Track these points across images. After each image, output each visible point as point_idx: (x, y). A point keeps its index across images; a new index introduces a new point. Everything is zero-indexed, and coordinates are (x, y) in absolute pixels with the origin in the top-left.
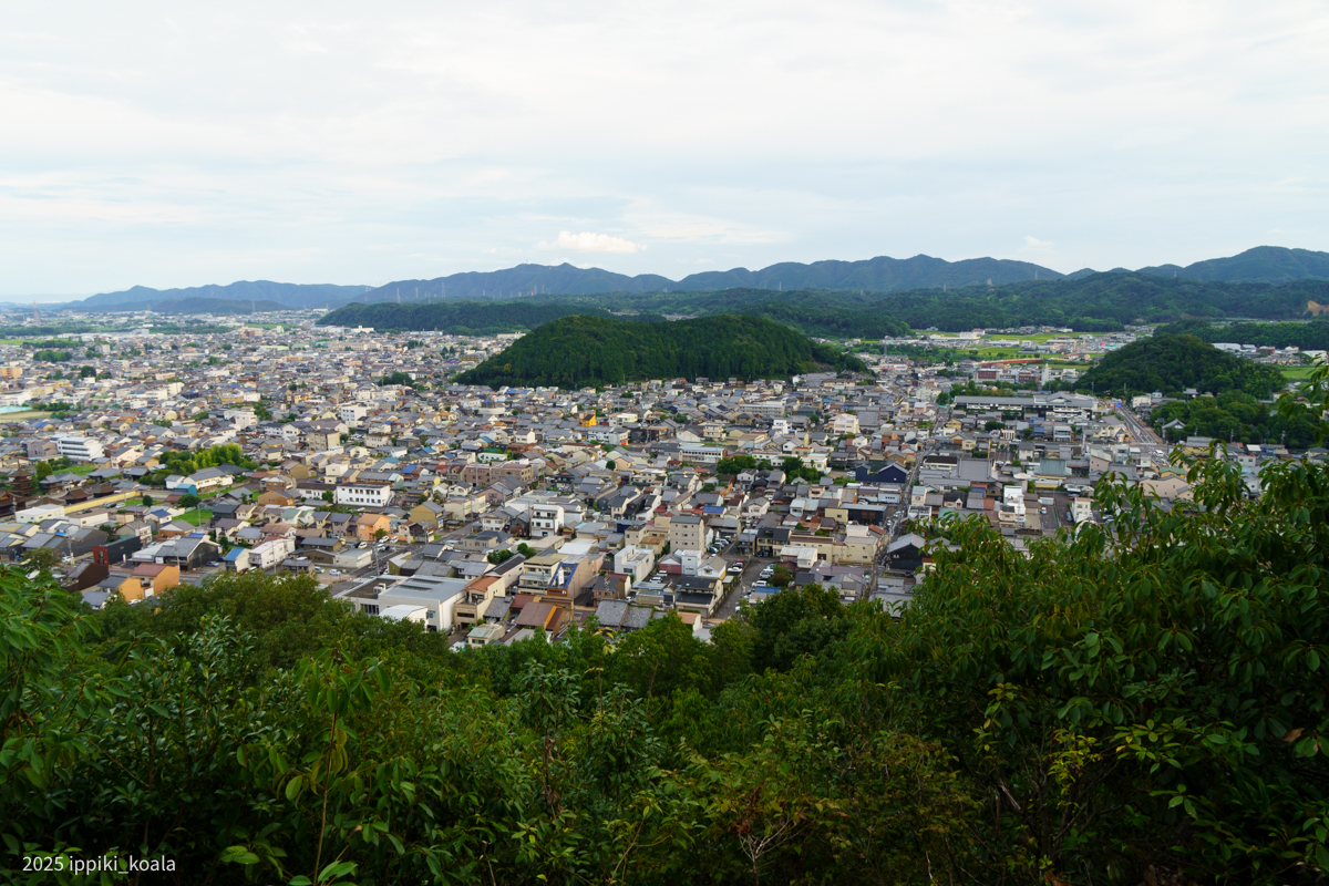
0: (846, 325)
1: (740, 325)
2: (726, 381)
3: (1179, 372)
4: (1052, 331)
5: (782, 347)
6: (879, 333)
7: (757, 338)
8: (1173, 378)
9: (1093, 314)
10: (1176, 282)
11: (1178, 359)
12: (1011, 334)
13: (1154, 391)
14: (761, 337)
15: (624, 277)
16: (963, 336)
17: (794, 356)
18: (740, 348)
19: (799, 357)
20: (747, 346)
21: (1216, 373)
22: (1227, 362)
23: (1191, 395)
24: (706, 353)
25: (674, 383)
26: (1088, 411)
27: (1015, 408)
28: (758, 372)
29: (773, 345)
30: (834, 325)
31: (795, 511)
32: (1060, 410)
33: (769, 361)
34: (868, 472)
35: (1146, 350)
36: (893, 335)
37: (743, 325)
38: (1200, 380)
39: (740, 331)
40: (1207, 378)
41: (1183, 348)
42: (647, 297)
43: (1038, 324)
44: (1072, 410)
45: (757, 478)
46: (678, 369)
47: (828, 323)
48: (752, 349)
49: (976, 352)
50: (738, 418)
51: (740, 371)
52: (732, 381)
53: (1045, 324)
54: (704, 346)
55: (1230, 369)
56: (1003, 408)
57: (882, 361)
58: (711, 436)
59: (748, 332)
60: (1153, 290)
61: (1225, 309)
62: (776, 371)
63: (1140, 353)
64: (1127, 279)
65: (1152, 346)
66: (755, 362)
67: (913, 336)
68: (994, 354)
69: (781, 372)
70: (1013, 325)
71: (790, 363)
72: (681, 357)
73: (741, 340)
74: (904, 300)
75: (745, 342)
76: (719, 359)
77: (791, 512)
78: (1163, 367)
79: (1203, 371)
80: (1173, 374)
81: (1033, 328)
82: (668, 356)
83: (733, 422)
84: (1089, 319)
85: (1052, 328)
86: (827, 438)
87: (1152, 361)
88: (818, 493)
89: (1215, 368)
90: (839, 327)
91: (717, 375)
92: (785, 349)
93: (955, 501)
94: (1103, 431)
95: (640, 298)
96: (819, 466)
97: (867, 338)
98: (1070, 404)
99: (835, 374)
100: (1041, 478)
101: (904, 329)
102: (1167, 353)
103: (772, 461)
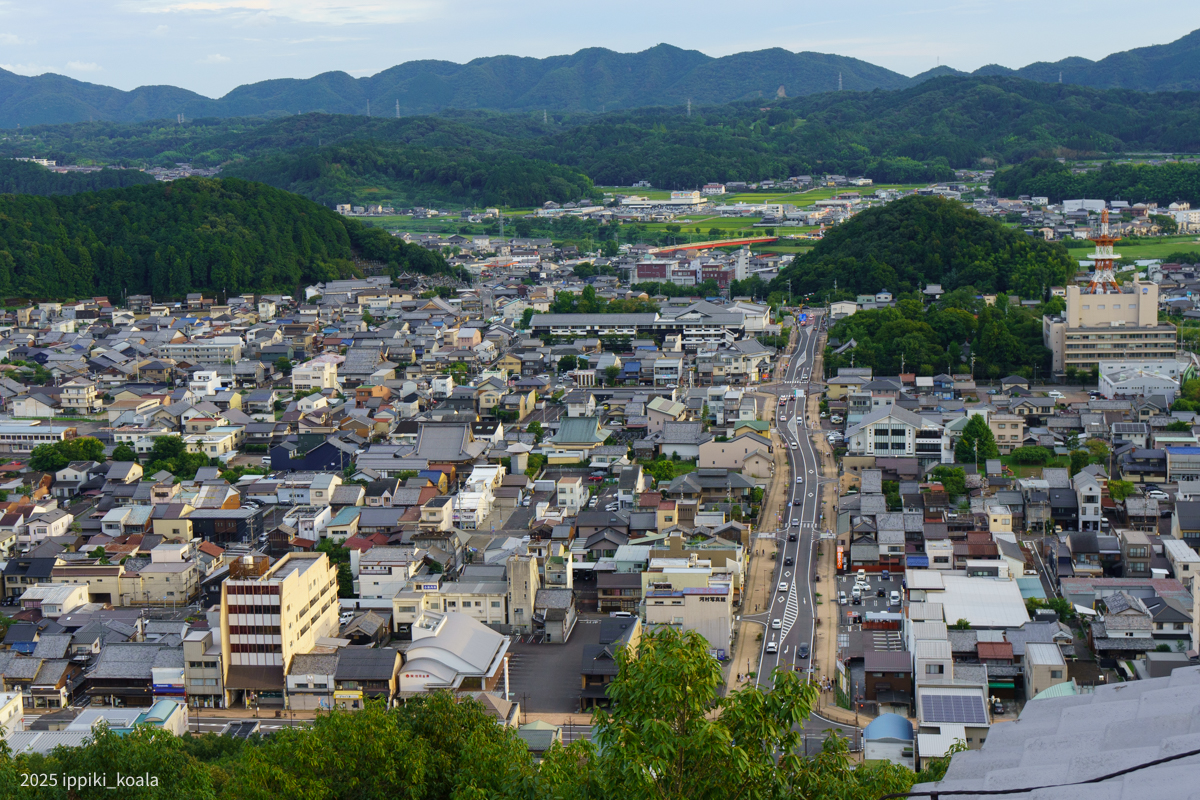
0: (477, 182)
1: (216, 197)
2: (183, 300)
3: (920, 257)
4: (839, 184)
5: (291, 234)
6: (536, 197)
7: (244, 220)
8: (910, 269)
9: (912, 151)
10: (1059, 92)
11: (920, 236)
12: (769, 190)
13: (880, 291)
14: (252, 218)
15: (110, 91)
16: (677, 197)
17: (314, 249)
18: (209, 240)
19: (324, 249)
20: (222, 234)
21: (973, 257)
22: (992, 239)
23: (933, 296)
24: (147, 251)
25: (80, 307)
26: (735, 331)
27: (625, 331)
28: (241, 283)
29: (274, 231)
30: (457, 184)
31: (110, 526)
32: (693, 331)
33: (262, 261)
34: (291, 455)
35: (879, 222)
36: (561, 199)
37: (222, 196)
38: (950, 270)
39: (214, 208)
40: (960, 266)
41: (930, 218)
42: (139, 133)
43: (819, 172)
44: (712, 331)
45: (92, 476)
46: (96, 281)
47: (446, 180)
48: (230, 242)
49: (677, 229)
50: (143, 370)
51: (209, 281)
52: (195, 299)
53: (831, 172)
54: (144, 237)
55: (996, 251)
56: (606, 332)
57: (506, 250)
58: (74, 404)
59: (228, 209)
60: (1018, 106)
61: (1124, 137)
62: (275, 279)
63: (870, 228)
64: (982, 87)
65: (887, 217)
66: (236, 264)
67: (596, 199)
68: (705, 231)
69: (287, 279)
70: (776, 175)
71: (306, 262)
72: (101, 259)
73: (213, 225)
74: (606, 132)
75: (221, 228)
76: (170, 262)
77: (104, 530)
78: (898, 251)
79: (955, 256)
80: (912, 262)
81: (807, 179)
82: (76, 259)
83: (133, 377)
84: (906, 162)
85: (841, 179)
86: (274, 397)
87: (884, 242)
88: (164, 495)
89: (972, 250)
90: (465, 187)
91: (167, 289)
92: (296, 238)
93: (380, 494)
94: (735, 364)
95: (127, 134)
96: (213, 449)
97: (514, 207)
98: (708, 321)
99: (387, 280)
100: (558, 448)
101: (583, 188)
102: (906, 227)
103: (137, 445)
